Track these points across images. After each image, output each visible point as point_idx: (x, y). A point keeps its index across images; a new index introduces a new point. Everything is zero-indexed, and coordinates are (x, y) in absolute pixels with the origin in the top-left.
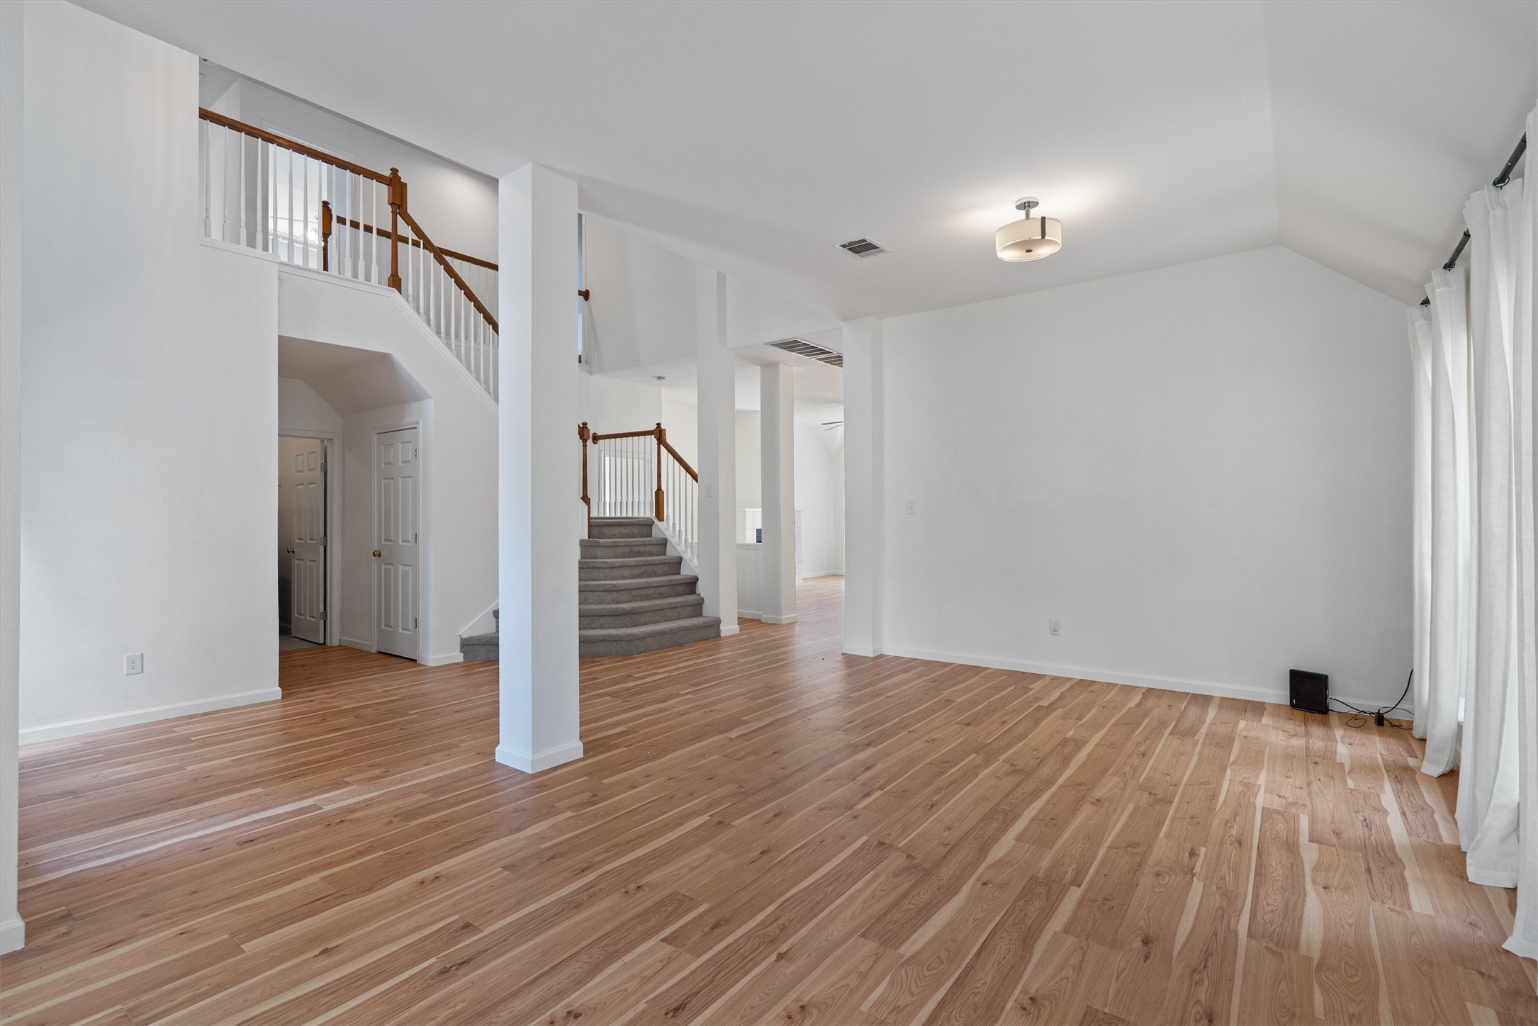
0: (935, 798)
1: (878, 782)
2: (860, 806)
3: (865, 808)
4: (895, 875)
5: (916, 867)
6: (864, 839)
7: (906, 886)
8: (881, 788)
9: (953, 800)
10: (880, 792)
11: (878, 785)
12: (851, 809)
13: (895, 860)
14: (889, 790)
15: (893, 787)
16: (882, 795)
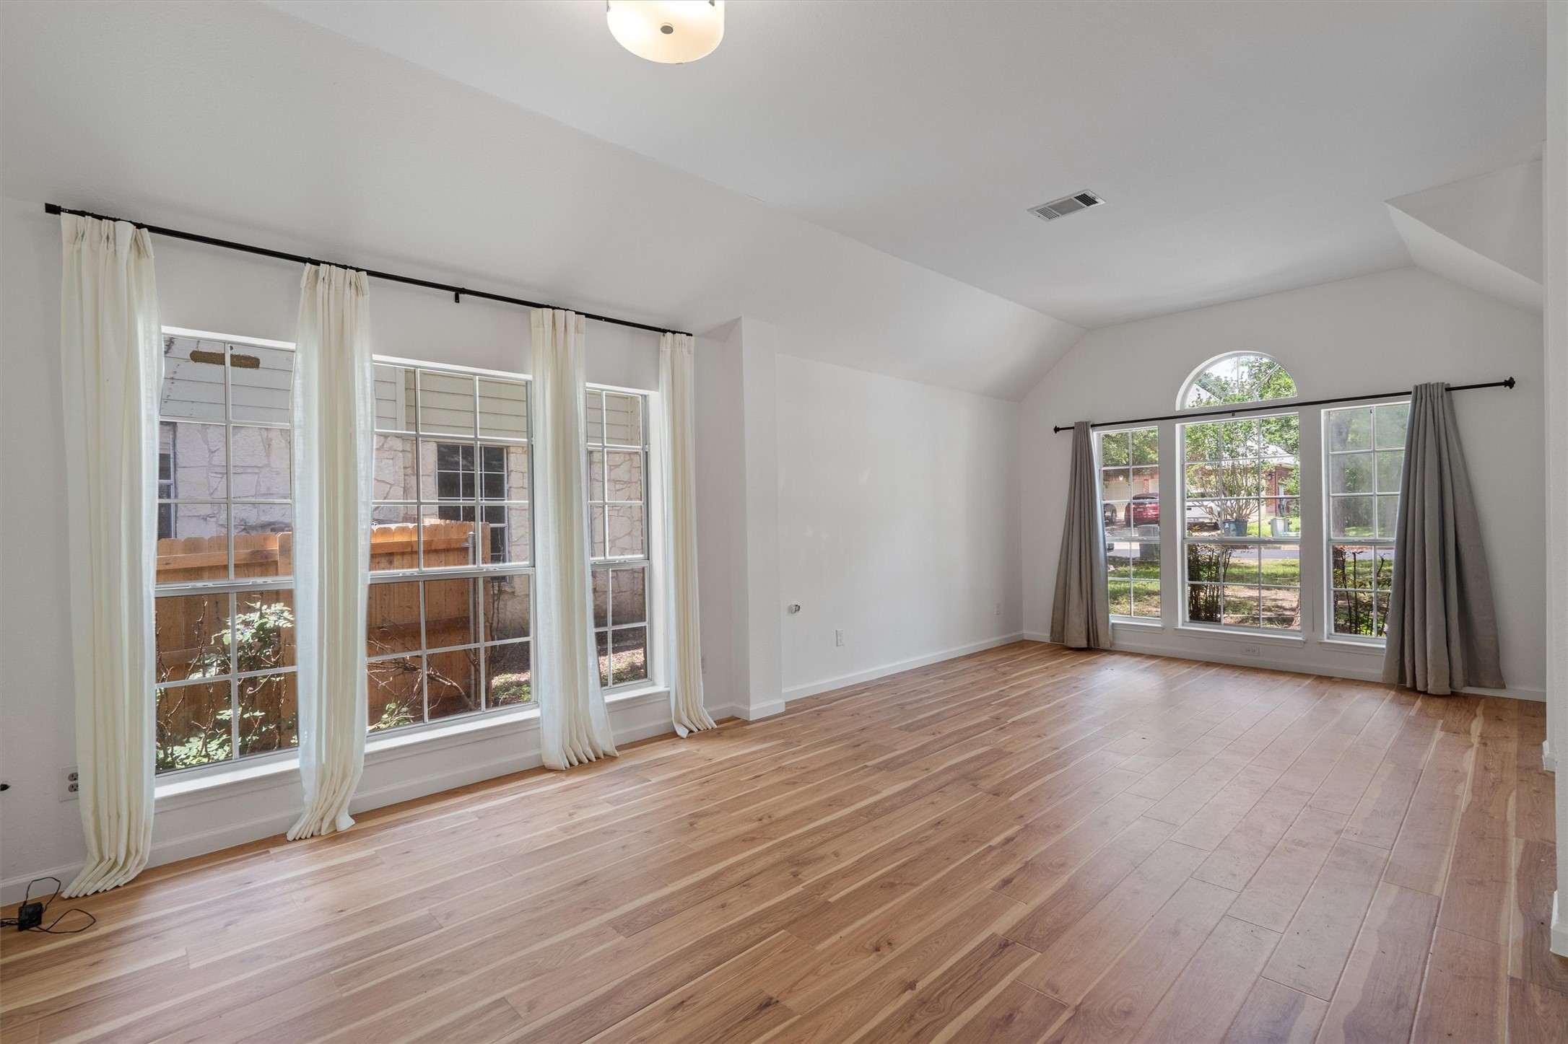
0: (932, 831)
1: (993, 857)
2: (1017, 828)
3: (1011, 826)
4: (989, 776)
5: (972, 780)
6: (1012, 799)
7: (982, 771)
8: (991, 848)
9: (911, 830)
10: (994, 842)
11: (994, 853)
12: (1027, 826)
13: (986, 784)
14: (981, 845)
15: (976, 848)
16: (988, 840)
